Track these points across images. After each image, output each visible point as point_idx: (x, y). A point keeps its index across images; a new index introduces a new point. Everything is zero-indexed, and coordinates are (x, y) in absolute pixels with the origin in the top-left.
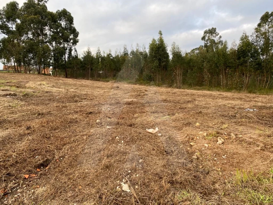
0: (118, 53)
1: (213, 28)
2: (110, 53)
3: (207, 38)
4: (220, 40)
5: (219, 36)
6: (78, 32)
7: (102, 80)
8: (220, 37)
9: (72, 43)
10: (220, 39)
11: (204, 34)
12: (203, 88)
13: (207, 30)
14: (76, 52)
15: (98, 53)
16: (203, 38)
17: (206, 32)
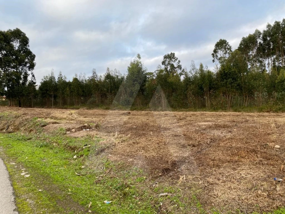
0: (82, 78)
1: (172, 53)
2: (76, 77)
3: (167, 63)
4: (179, 65)
5: (177, 61)
6: (35, 55)
7: (70, 107)
8: (179, 61)
9: (28, 67)
10: (179, 63)
11: (164, 59)
12: (189, 110)
13: (166, 55)
14: (33, 77)
15: (60, 78)
16: (163, 63)
17: (165, 57)
